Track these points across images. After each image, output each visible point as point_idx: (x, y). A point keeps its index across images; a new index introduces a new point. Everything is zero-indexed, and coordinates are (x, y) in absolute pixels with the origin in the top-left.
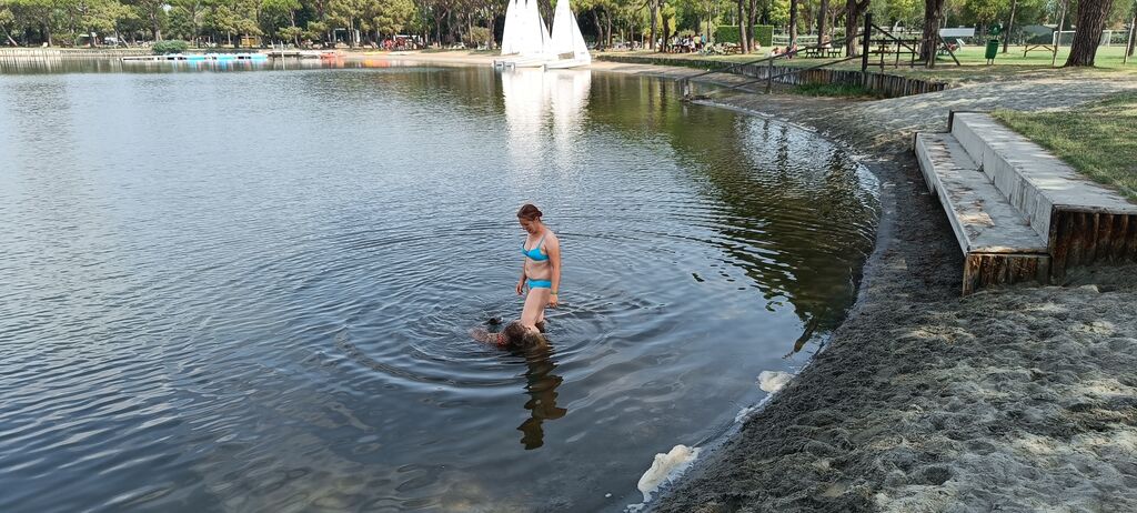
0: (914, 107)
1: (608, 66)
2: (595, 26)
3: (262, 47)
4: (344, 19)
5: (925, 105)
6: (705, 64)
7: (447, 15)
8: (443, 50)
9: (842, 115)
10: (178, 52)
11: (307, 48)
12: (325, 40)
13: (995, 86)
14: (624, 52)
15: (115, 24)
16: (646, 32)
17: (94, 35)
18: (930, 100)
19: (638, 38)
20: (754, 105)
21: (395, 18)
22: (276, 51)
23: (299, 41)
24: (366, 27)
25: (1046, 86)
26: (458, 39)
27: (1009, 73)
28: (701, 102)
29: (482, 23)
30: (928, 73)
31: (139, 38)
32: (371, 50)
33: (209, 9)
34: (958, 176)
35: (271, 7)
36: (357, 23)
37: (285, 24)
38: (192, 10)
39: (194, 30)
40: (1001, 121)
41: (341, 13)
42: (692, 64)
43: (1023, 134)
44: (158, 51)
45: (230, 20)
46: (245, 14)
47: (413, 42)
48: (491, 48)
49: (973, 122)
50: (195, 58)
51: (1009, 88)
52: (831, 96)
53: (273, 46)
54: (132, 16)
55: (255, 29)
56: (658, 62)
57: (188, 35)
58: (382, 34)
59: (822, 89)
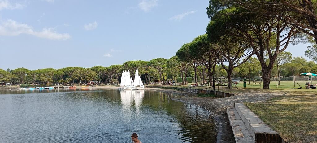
0: (227, 101)
1: (149, 89)
2: (145, 78)
3: (52, 85)
4: (77, 77)
5: (229, 100)
6: (174, 88)
7: (105, 76)
8: (104, 85)
9: (209, 103)
10: (28, 87)
11: (65, 85)
12: (71, 83)
13: (246, 95)
14: (153, 85)
15: (10, 80)
16: (159, 79)
17: (3, 82)
18: (230, 99)
19: (157, 81)
20: (186, 100)
21: (91, 77)
22: (56, 86)
23: (63, 83)
24: (83, 79)
25: (258, 95)
26: (108, 82)
27: (250, 91)
28: (173, 99)
29: (115, 78)
30: (230, 91)
31: (17, 83)
32: (84, 85)
33: (38, 75)
34: (236, 122)
35: (56, 74)
36: (80, 78)
37: (59, 79)
38: (33, 75)
39: (33, 81)
40: (246, 105)
41: (76, 76)
42: (171, 88)
43: (251, 109)
44: (22, 87)
45: (44, 78)
46: (49, 76)
47: (96, 83)
48: (117, 84)
49: (239, 106)
50: (32, 89)
51: (249, 95)
52: (206, 97)
53: (56, 85)
54: (15, 77)
55: (51, 80)
56: (162, 88)
57: (31, 82)
58: (87, 81)
59: (204, 95)
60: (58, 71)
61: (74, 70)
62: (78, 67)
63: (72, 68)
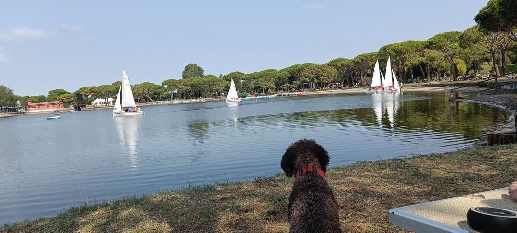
1: (427, 89)
2: (421, 72)
3: (275, 93)
4: (307, 79)
6: (476, 85)
7: (351, 74)
8: (350, 88)
11: (292, 92)
12: (299, 88)
14: (437, 82)
17: (217, 93)
21: (328, 76)
23: (290, 90)
24: (316, 81)
29: (368, 75)
32: (319, 90)
33: (256, 80)
35: (279, 77)
36: (312, 80)
37: (284, 83)
38: (250, 81)
39: (251, 88)
45: (263, 83)
46: (269, 80)
47: (336, 86)
53: (279, 92)
55: (273, 86)
56: (453, 85)
57: (249, 90)
58: (323, 84)
60: (281, 71)
61: (303, 68)
62: (308, 63)
63: (299, 66)
